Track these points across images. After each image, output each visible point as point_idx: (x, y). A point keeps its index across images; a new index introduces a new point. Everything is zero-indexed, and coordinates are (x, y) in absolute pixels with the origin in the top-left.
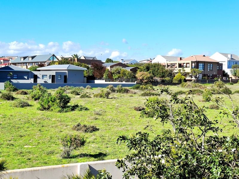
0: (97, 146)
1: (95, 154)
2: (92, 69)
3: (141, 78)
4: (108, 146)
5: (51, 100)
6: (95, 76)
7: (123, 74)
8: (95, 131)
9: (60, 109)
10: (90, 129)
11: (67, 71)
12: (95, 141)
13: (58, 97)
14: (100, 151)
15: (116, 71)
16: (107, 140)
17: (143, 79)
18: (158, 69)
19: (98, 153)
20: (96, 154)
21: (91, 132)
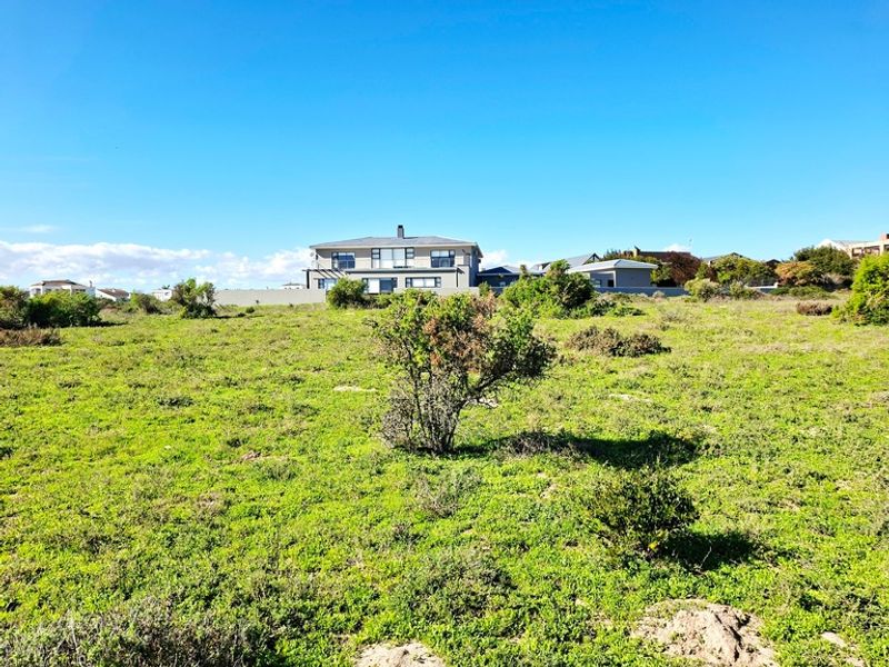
0: (647, 400)
1: (626, 437)
2: (669, 266)
3: (789, 275)
4: (709, 401)
5: (538, 290)
6: (676, 280)
7: (743, 268)
8: (651, 353)
9: (559, 309)
10: (633, 345)
11: (614, 272)
12: (647, 382)
13: (555, 278)
14: (661, 428)
15: (725, 265)
16: (703, 380)
17: (794, 278)
18: (831, 259)
19: (643, 436)
20: (635, 438)
21: (635, 355)
